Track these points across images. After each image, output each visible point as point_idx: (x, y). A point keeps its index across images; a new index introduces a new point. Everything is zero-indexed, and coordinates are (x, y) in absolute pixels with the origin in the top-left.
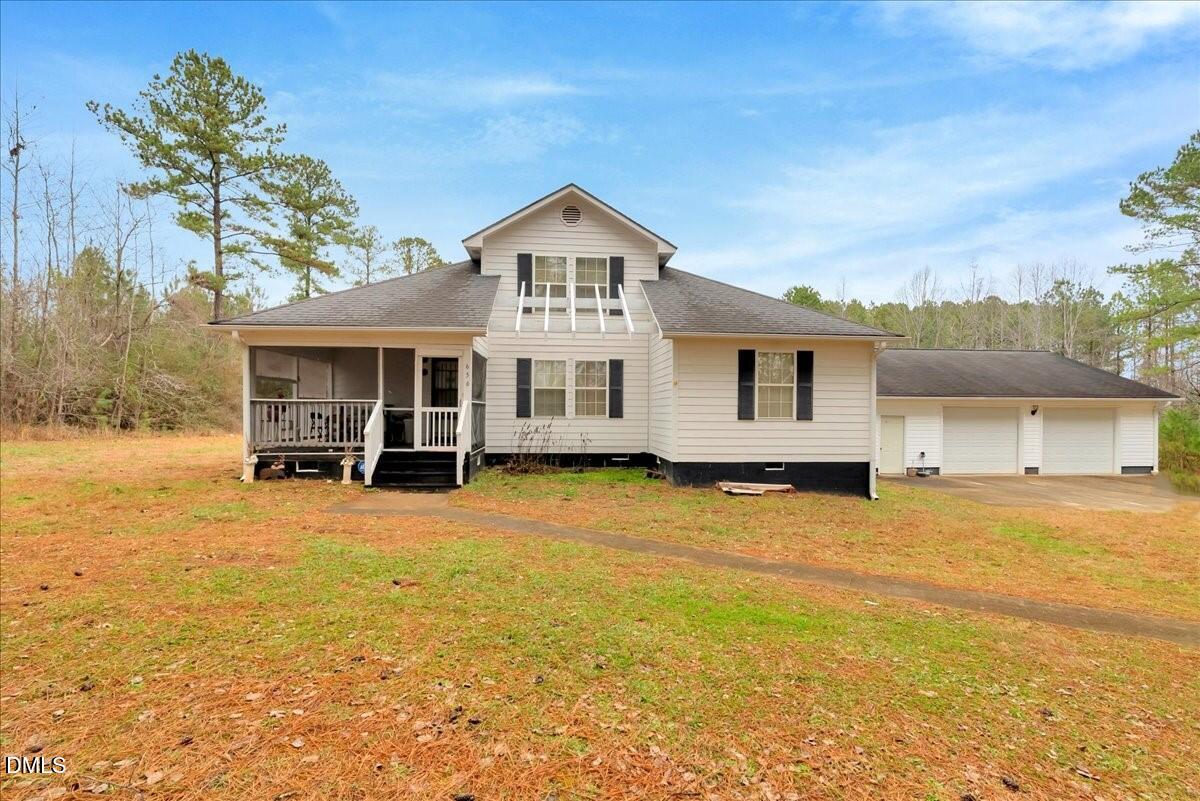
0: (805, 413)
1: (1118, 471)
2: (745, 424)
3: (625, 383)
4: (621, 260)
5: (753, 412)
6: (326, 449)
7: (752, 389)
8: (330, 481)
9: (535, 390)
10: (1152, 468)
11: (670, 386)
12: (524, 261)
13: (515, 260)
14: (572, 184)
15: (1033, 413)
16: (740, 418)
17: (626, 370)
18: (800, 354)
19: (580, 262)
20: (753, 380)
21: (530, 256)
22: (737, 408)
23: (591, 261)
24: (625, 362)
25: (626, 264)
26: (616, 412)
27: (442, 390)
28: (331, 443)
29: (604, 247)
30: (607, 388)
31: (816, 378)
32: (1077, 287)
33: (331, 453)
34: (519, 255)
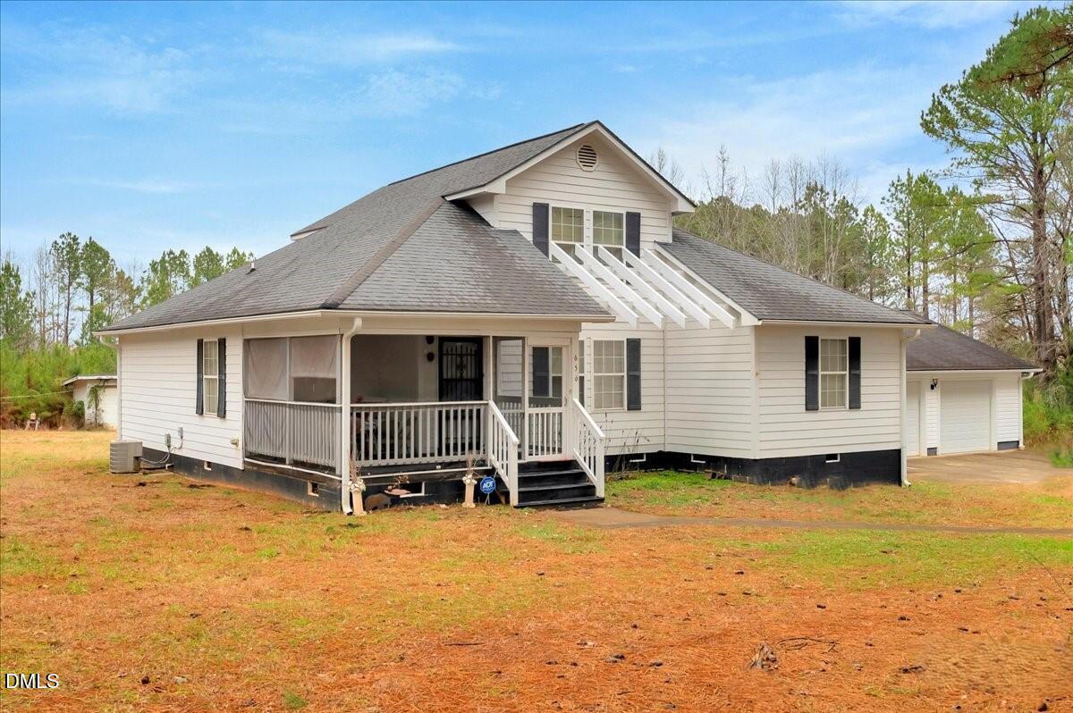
0: (855, 403)
1: (995, 448)
2: (812, 416)
3: (643, 367)
4: (638, 216)
5: (818, 402)
6: (432, 466)
7: (816, 377)
8: (444, 506)
9: (554, 378)
10: (1018, 442)
11: (751, 375)
12: (540, 211)
13: (530, 211)
14: (598, 122)
15: (932, 387)
16: (807, 409)
17: (643, 351)
18: (851, 339)
19: (597, 215)
20: (817, 369)
21: (546, 206)
22: (804, 398)
23: (608, 215)
24: (642, 341)
25: (643, 221)
26: (634, 404)
27: (450, 380)
28: (436, 459)
29: (620, 200)
30: (625, 374)
31: (863, 365)
32: (831, 197)
33: (439, 470)
34: (534, 203)
